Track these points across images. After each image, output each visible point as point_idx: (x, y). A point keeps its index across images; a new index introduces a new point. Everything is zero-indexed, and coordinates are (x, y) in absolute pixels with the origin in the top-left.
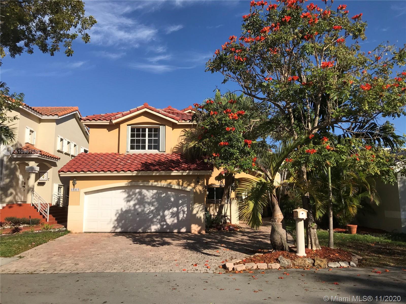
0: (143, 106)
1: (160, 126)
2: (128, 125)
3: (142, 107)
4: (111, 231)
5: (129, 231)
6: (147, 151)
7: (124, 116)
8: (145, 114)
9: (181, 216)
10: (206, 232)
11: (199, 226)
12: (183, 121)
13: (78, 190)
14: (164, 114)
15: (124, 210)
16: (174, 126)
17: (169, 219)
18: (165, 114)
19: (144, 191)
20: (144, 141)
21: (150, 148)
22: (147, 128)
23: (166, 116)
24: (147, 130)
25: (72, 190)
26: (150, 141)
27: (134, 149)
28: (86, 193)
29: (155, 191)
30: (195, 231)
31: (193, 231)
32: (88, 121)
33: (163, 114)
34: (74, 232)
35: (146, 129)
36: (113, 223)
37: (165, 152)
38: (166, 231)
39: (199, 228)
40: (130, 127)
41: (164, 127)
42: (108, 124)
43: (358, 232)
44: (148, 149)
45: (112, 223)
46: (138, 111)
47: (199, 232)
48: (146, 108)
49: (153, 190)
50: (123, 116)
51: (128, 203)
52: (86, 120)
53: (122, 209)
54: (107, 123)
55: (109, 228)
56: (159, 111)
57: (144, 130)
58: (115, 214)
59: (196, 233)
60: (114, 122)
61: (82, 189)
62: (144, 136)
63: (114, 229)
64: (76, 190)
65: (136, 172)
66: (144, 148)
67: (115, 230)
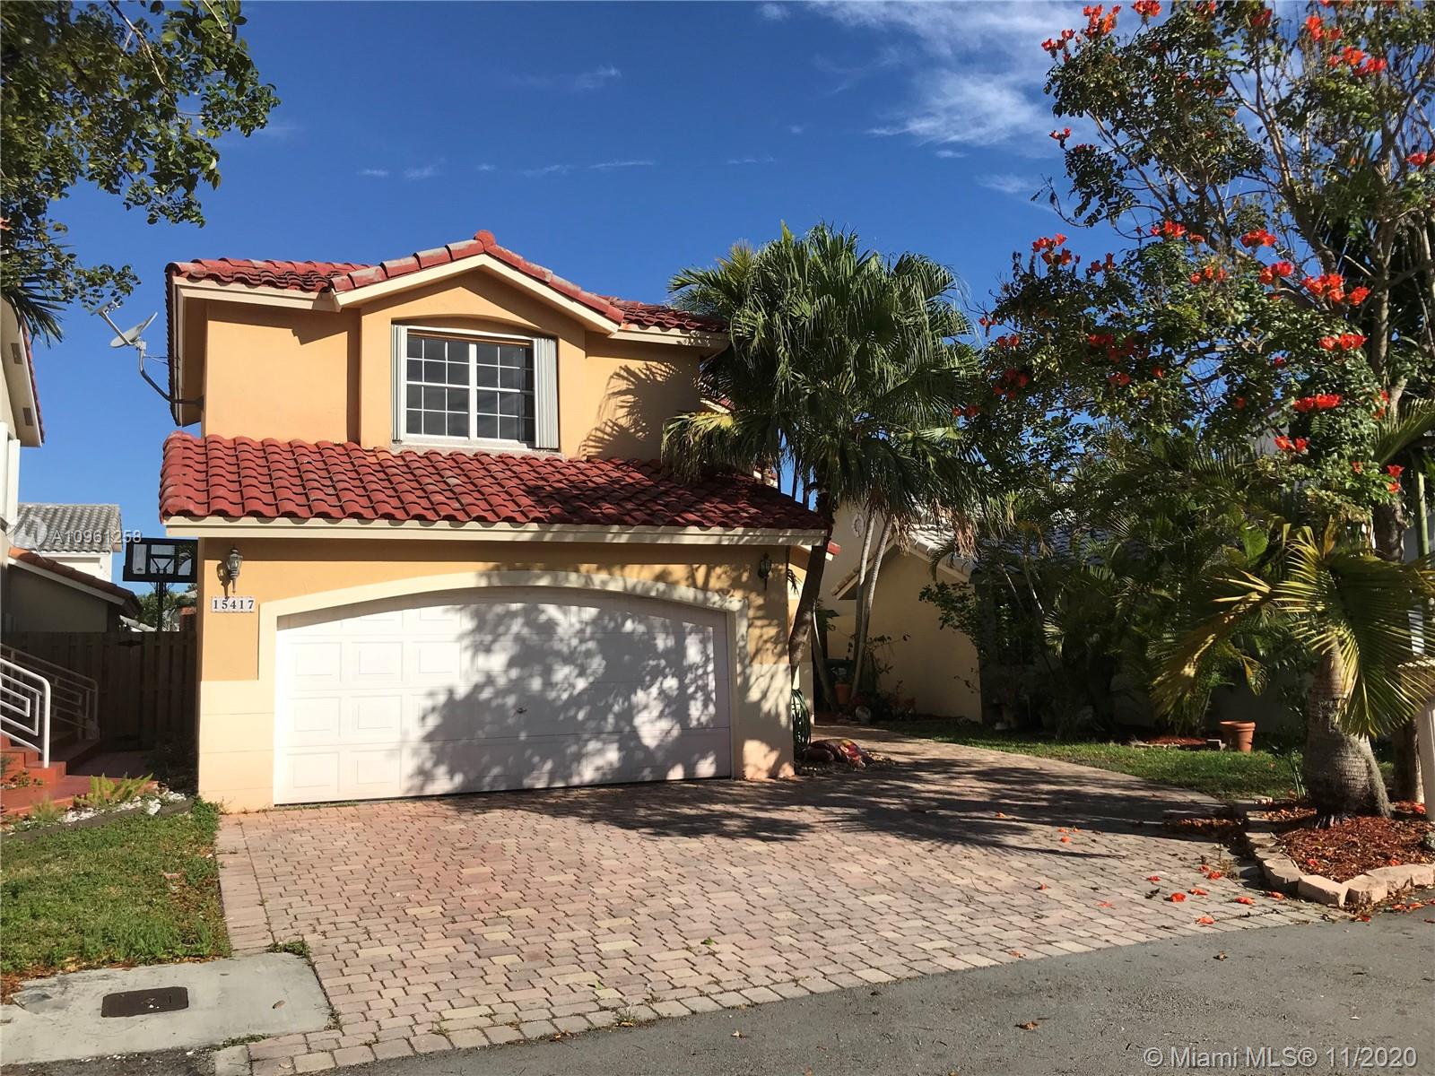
0: (472, 242)
1: (535, 340)
2: (395, 322)
3: (471, 245)
4: (409, 790)
5: (486, 789)
6: (473, 443)
7: (388, 278)
8: (479, 281)
9: (696, 710)
10: (797, 773)
11: (772, 749)
12: (634, 327)
13: (247, 605)
14: (566, 288)
15: (462, 691)
16: (595, 343)
17: (652, 722)
18: (569, 291)
19: (551, 611)
20: (460, 401)
21: (486, 429)
22: (473, 342)
23: (572, 299)
24: (473, 349)
25: (220, 605)
26: (485, 401)
27: (418, 431)
28: (286, 621)
29: (590, 612)
30: (759, 769)
31: (749, 772)
32: (212, 284)
33: (560, 286)
34: (234, 807)
35: (467, 343)
36: (416, 752)
37: (557, 450)
38: (639, 779)
39: (773, 757)
40: (403, 330)
41: (552, 344)
42: (308, 305)
43: (1256, 744)
44: (478, 436)
45: (406, 752)
46: (452, 261)
47: (773, 773)
48: (486, 253)
49: (581, 605)
50: (388, 276)
51: (482, 660)
52: (201, 279)
53: (451, 692)
54: (301, 300)
55: (394, 777)
56: (544, 274)
57: (460, 352)
58: (421, 714)
59: (763, 776)
60: (344, 299)
61: (269, 600)
62: (460, 374)
63: (417, 781)
64: (238, 604)
65: (534, 527)
66: (460, 429)
67: (422, 788)
